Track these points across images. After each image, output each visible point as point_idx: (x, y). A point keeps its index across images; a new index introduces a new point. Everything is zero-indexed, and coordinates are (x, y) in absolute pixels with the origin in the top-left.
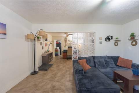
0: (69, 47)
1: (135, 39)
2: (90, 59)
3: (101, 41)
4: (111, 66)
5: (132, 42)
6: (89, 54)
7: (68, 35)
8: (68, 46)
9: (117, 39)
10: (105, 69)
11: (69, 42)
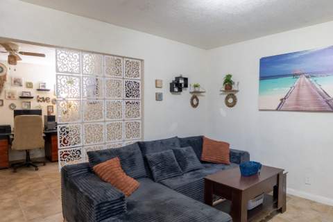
0: (17, 113)
1: (233, 91)
2: (133, 154)
3: (159, 91)
4: (191, 165)
5: (227, 98)
6: (124, 136)
7: (16, 53)
8: (12, 106)
9: (197, 89)
10: (179, 179)
11: (18, 91)
